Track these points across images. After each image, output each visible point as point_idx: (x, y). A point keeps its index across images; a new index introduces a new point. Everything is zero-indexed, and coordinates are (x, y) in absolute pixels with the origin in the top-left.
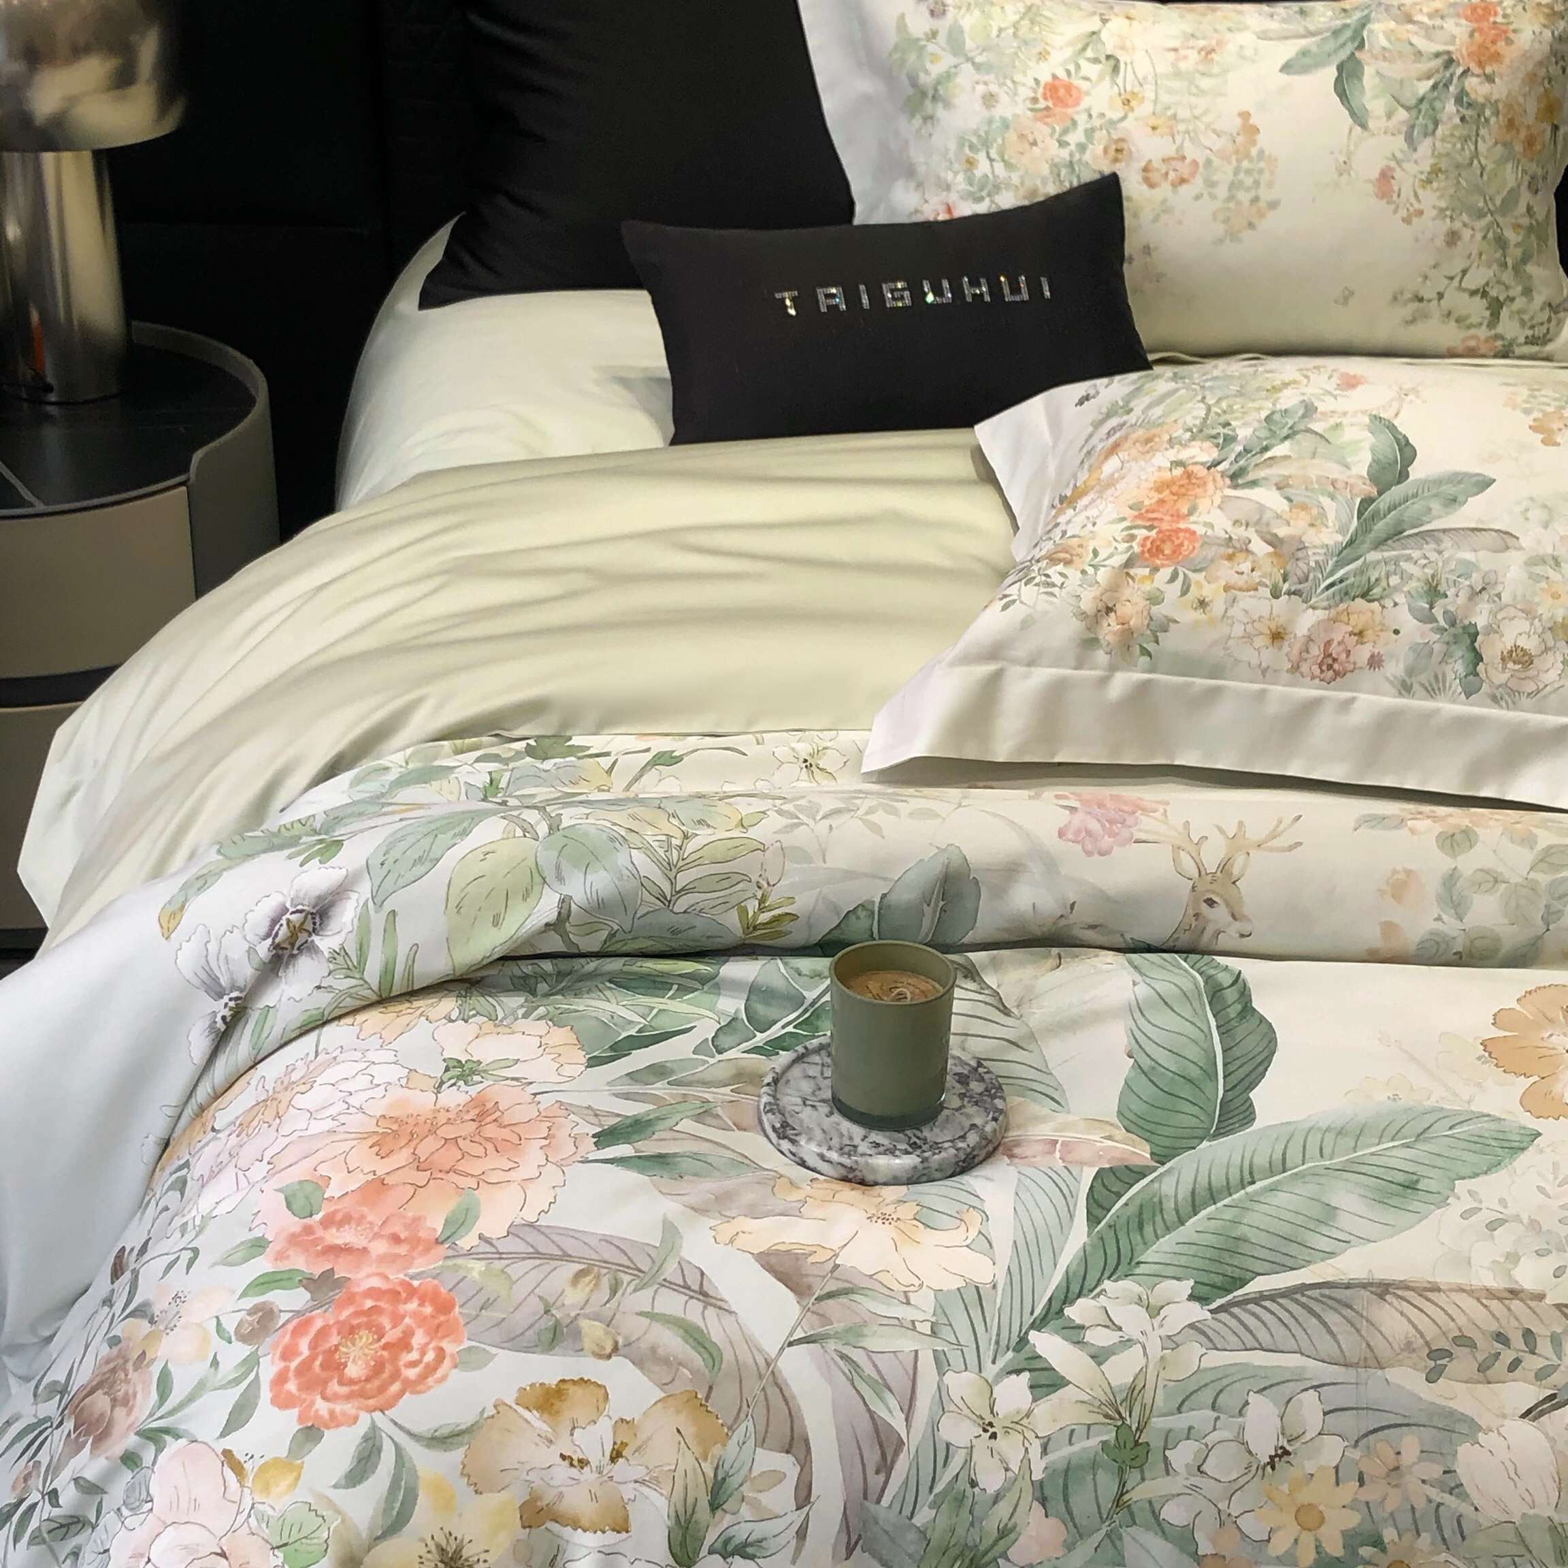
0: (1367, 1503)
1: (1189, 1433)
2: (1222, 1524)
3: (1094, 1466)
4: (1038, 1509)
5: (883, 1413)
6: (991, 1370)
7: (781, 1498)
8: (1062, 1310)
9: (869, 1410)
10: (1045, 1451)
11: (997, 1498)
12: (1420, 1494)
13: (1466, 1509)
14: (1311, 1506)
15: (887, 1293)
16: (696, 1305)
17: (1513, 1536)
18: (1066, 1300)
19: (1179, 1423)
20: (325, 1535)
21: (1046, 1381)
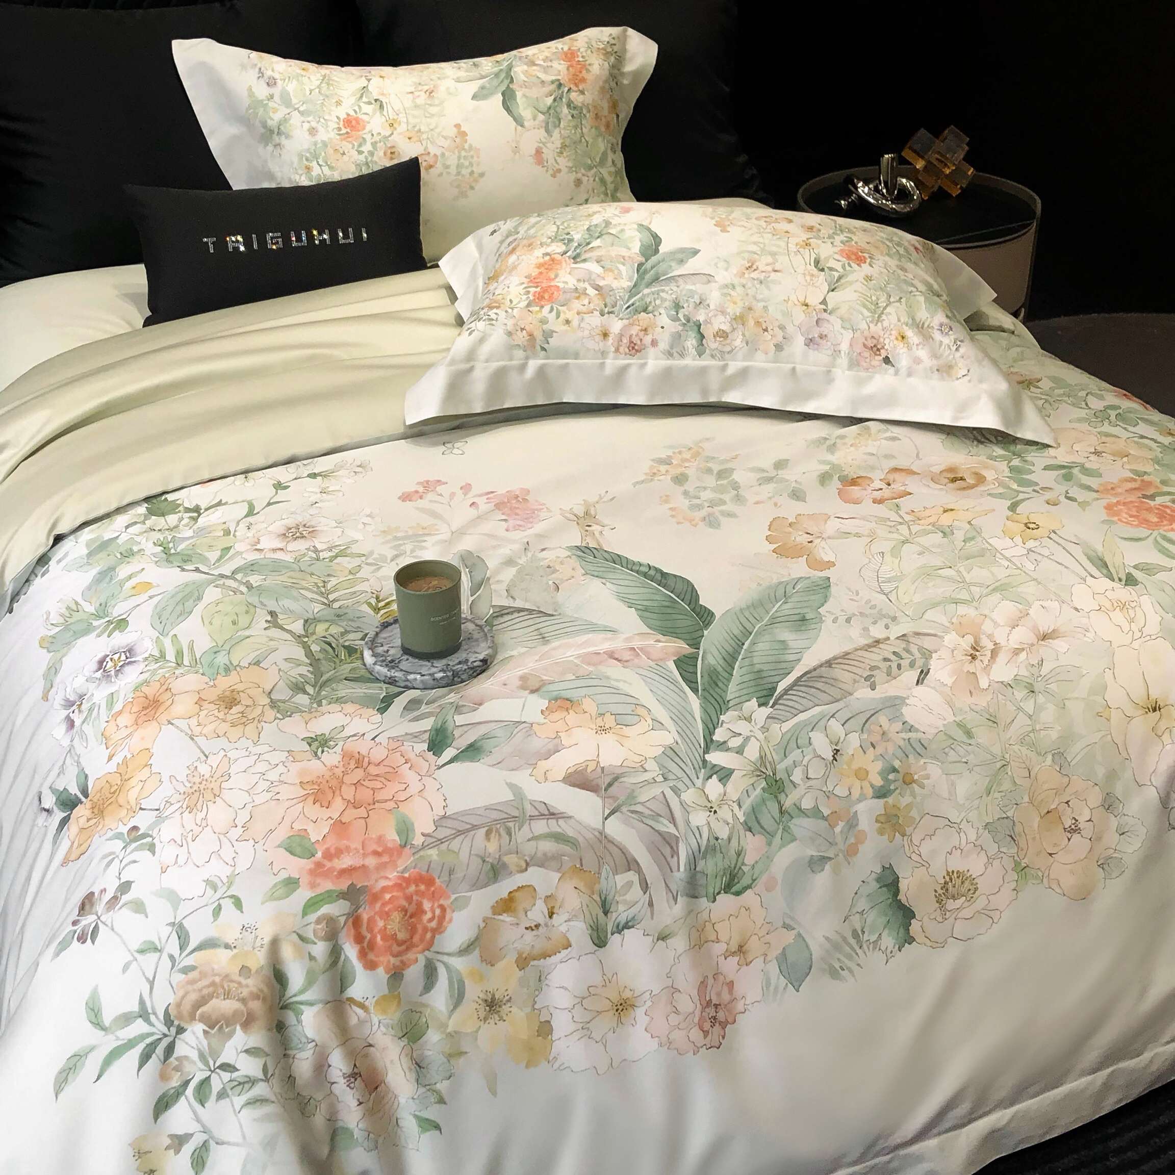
0: (882, 755)
1: (795, 765)
2: (828, 797)
3: (763, 801)
4: (748, 833)
5: (663, 829)
6: (699, 783)
7: (636, 891)
8: (712, 739)
9: (656, 830)
10: (740, 806)
11: (729, 839)
12: (898, 740)
13: (920, 735)
14: (860, 768)
15: (634, 770)
16: (552, 822)
17: (945, 738)
18: (711, 733)
19: (788, 762)
20: (424, 1020)
21: (724, 775)
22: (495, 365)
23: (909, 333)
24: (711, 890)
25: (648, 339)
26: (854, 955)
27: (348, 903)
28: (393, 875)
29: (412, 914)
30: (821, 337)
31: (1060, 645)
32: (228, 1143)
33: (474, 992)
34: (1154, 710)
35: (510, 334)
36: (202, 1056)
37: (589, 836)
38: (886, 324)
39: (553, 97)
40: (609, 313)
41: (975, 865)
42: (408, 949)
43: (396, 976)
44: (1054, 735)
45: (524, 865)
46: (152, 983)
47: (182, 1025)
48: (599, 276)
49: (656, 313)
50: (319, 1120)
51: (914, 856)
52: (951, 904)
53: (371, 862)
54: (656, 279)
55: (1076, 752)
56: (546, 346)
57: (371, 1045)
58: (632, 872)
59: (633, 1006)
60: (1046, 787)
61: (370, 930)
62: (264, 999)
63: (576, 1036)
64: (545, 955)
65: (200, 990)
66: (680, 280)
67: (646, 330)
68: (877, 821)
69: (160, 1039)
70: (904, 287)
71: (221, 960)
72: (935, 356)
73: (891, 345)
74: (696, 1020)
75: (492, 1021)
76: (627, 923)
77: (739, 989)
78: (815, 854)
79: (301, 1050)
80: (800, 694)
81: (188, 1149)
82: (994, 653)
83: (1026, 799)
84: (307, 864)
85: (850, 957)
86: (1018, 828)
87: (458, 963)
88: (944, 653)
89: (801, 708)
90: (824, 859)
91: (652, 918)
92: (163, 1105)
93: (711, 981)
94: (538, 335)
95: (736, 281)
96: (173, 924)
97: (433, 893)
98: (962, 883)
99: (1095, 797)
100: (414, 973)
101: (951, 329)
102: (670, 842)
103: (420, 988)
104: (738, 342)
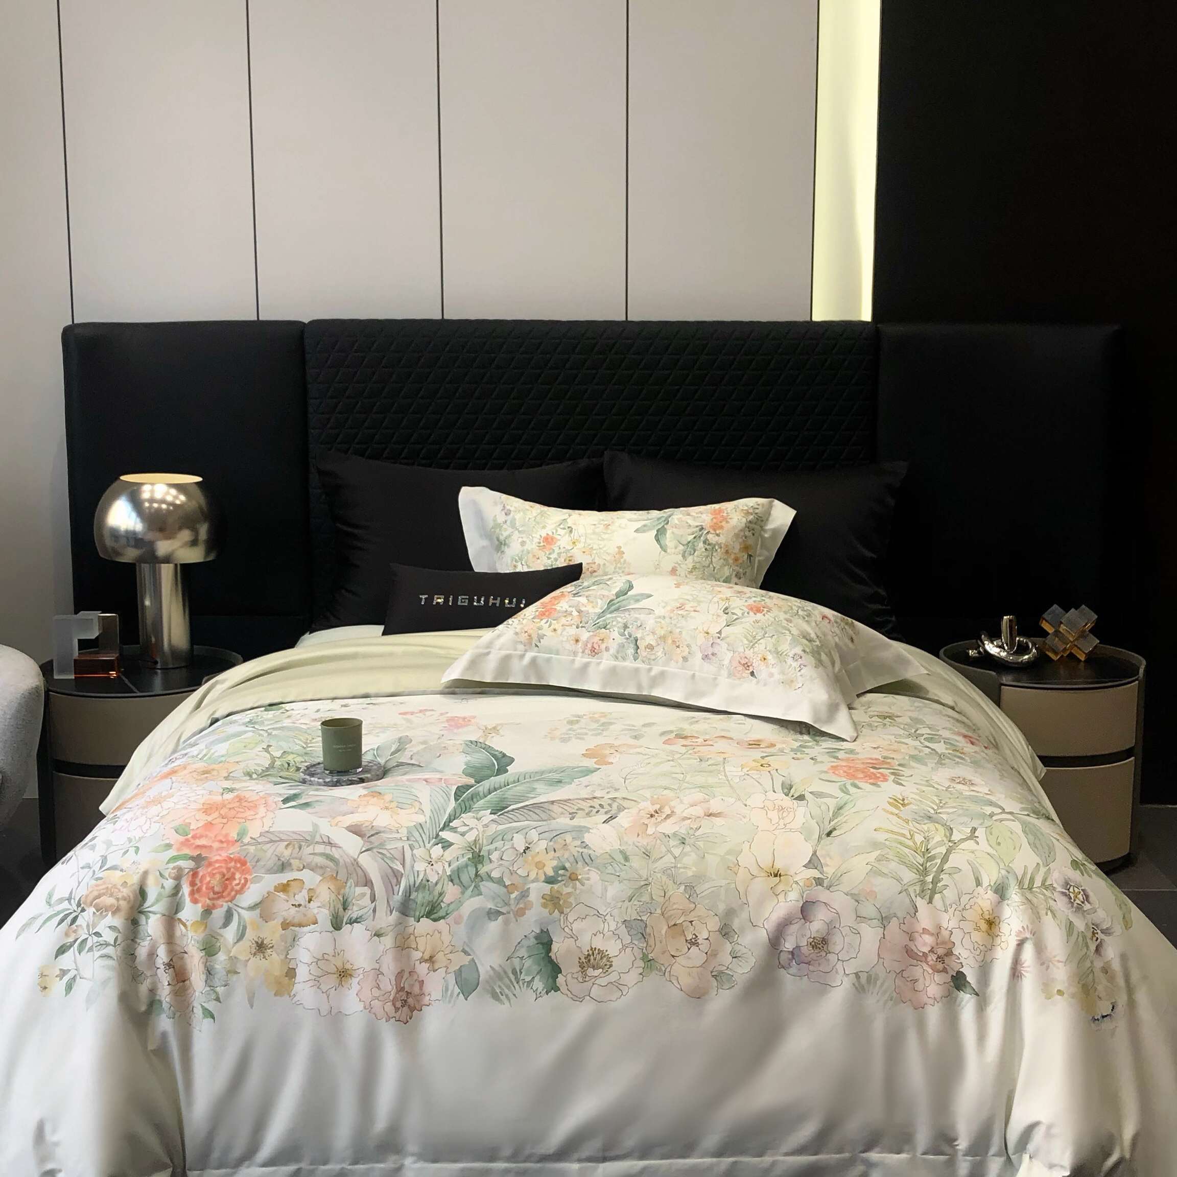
0: (558, 857)
1: (496, 849)
2: (512, 874)
3: (467, 866)
4: (450, 883)
5: (395, 867)
6: (428, 846)
7: (367, 900)
8: (449, 825)
9: (390, 867)
10: (450, 866)
11: (436, 884)
12: (574, 851)
13: (591, 852)
14: (539, 862)
15: (391, 831)
16: (328, 847)
17: (608, 857)
18: (450, 821)
19: (492, 847)
20: (219, 944)
21: (447, 845)
22: (504, 653)
23: (770, 657)
24: (417, 914)
25: (603, 646)
26: (512, 986)
27: (194, 863)
28: (224, 854)
29: (227, 879)
30: (713, 654)
31: (718, 821)
32: (85, 979)
33: (250, 935)
34: (776, 876)
35: (517, 634)
36: (88, 926)
37: (348, 860)
38: (756, 649)
39: (694, 536)
40: (582, 627)
41: (612, 948)
42: (218, 898)
43: (207, 912)
44: (690, 873)
45: (302, 868)
46: (79, 883)
47: (85, 908)
48: (583, 605)
49: (611, 630)
50: (144, 988)
51: (566, 929)
52: (591, 972)
53: (216, 845)
54: (617, 610)
55: (703, 889)
56: (538, 644)
57: (186, 953)
58: (366, 887)
59: (351, 975)
60: (675, 907)
61: (201, 881)
62: (129, 902)
63: (311, 983)
64: (300, 925)
65: (100, 890)
66: (632, 612)
67: (603, 640)
68: (542, 897)
69: (71, 913)
70: (780, 629)
71: (116, 877)
72: (782, 672)
73: (757, 663)
74: (391, 998)
75: (258, 957)
76: (357, 918)
77: (428, 988)
78: (493, 907)
79: (143, 940)
80: (522, 813)
81: (66, 978)
82: (668, 816)
83: (659, 911)
84: (181, 838)
85: (509, 988)
86: (648, 930)
87: (246, 915)
88: (634, 811)
89: (516, 820)
90: (499, 913)
91: (373, 920)
92: (62, 950)
93: (406, 975)
94: (535, 638)
95: (666, 615)
96: (102, 856)
97: (243, 870)
98: (602, 958)
99: (714, 924)
100: (218, 914)
101: (801, 657)
102: (397, 876)
103: (221, 923)
104: (660, 653)
